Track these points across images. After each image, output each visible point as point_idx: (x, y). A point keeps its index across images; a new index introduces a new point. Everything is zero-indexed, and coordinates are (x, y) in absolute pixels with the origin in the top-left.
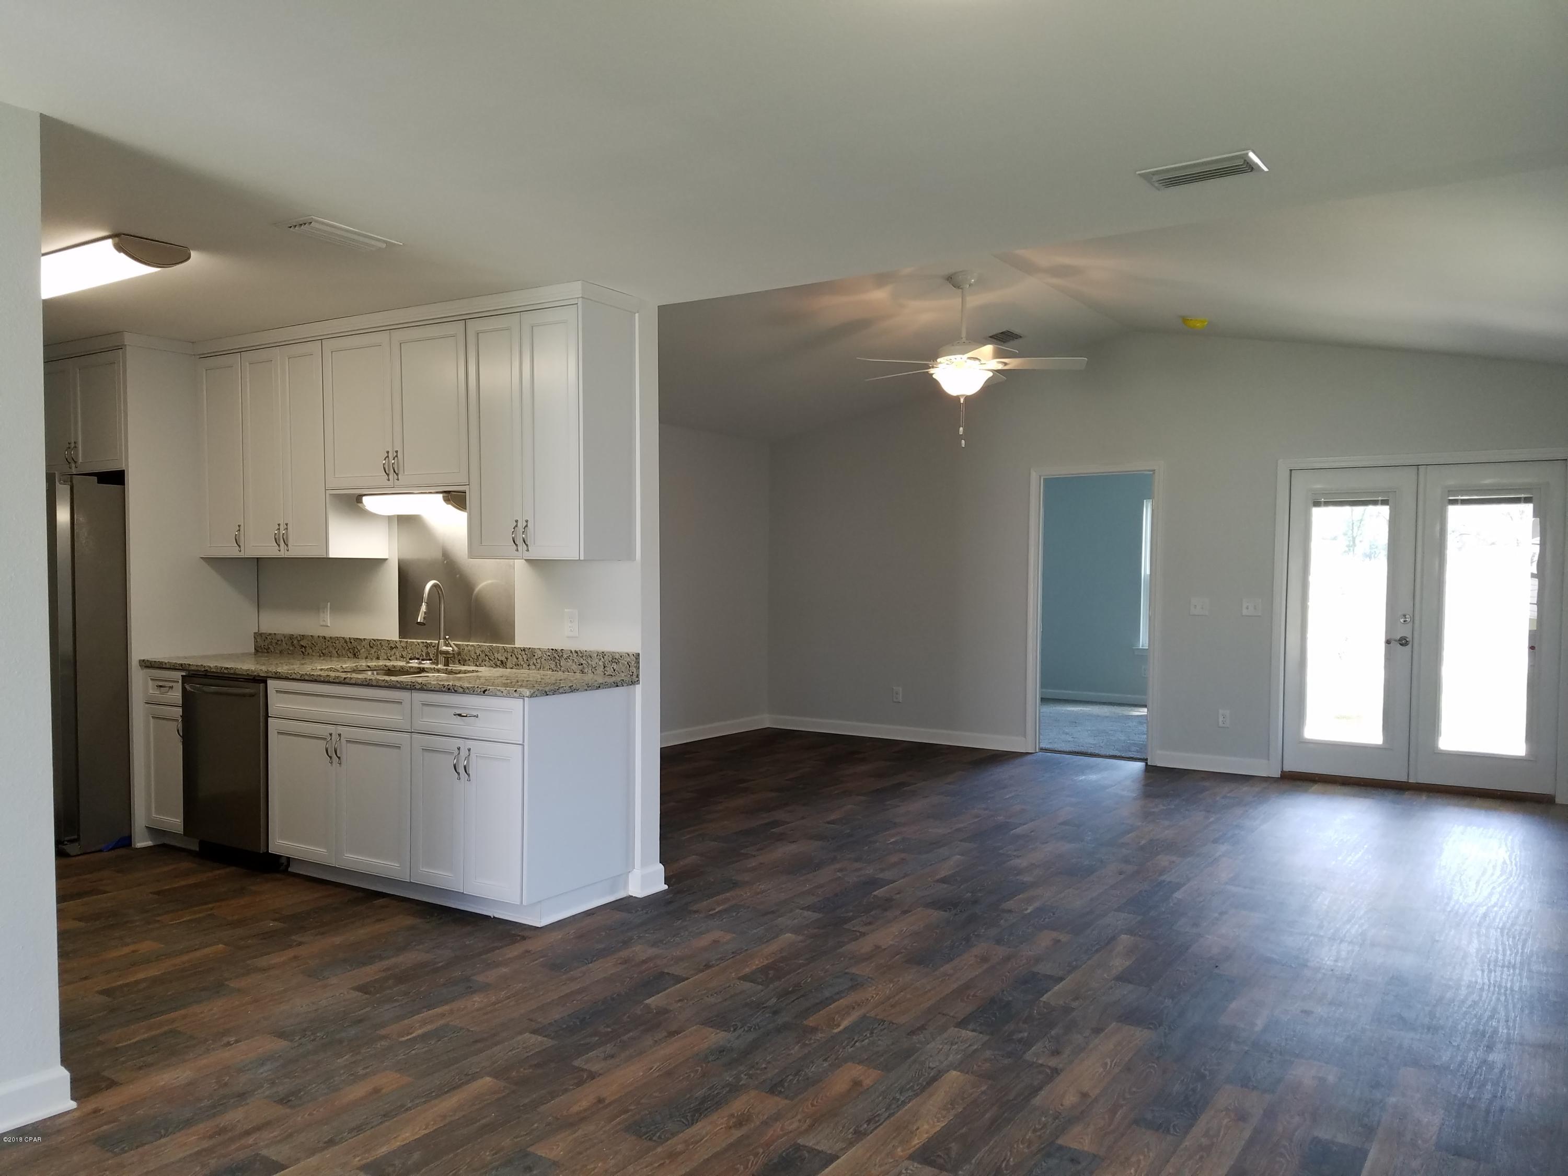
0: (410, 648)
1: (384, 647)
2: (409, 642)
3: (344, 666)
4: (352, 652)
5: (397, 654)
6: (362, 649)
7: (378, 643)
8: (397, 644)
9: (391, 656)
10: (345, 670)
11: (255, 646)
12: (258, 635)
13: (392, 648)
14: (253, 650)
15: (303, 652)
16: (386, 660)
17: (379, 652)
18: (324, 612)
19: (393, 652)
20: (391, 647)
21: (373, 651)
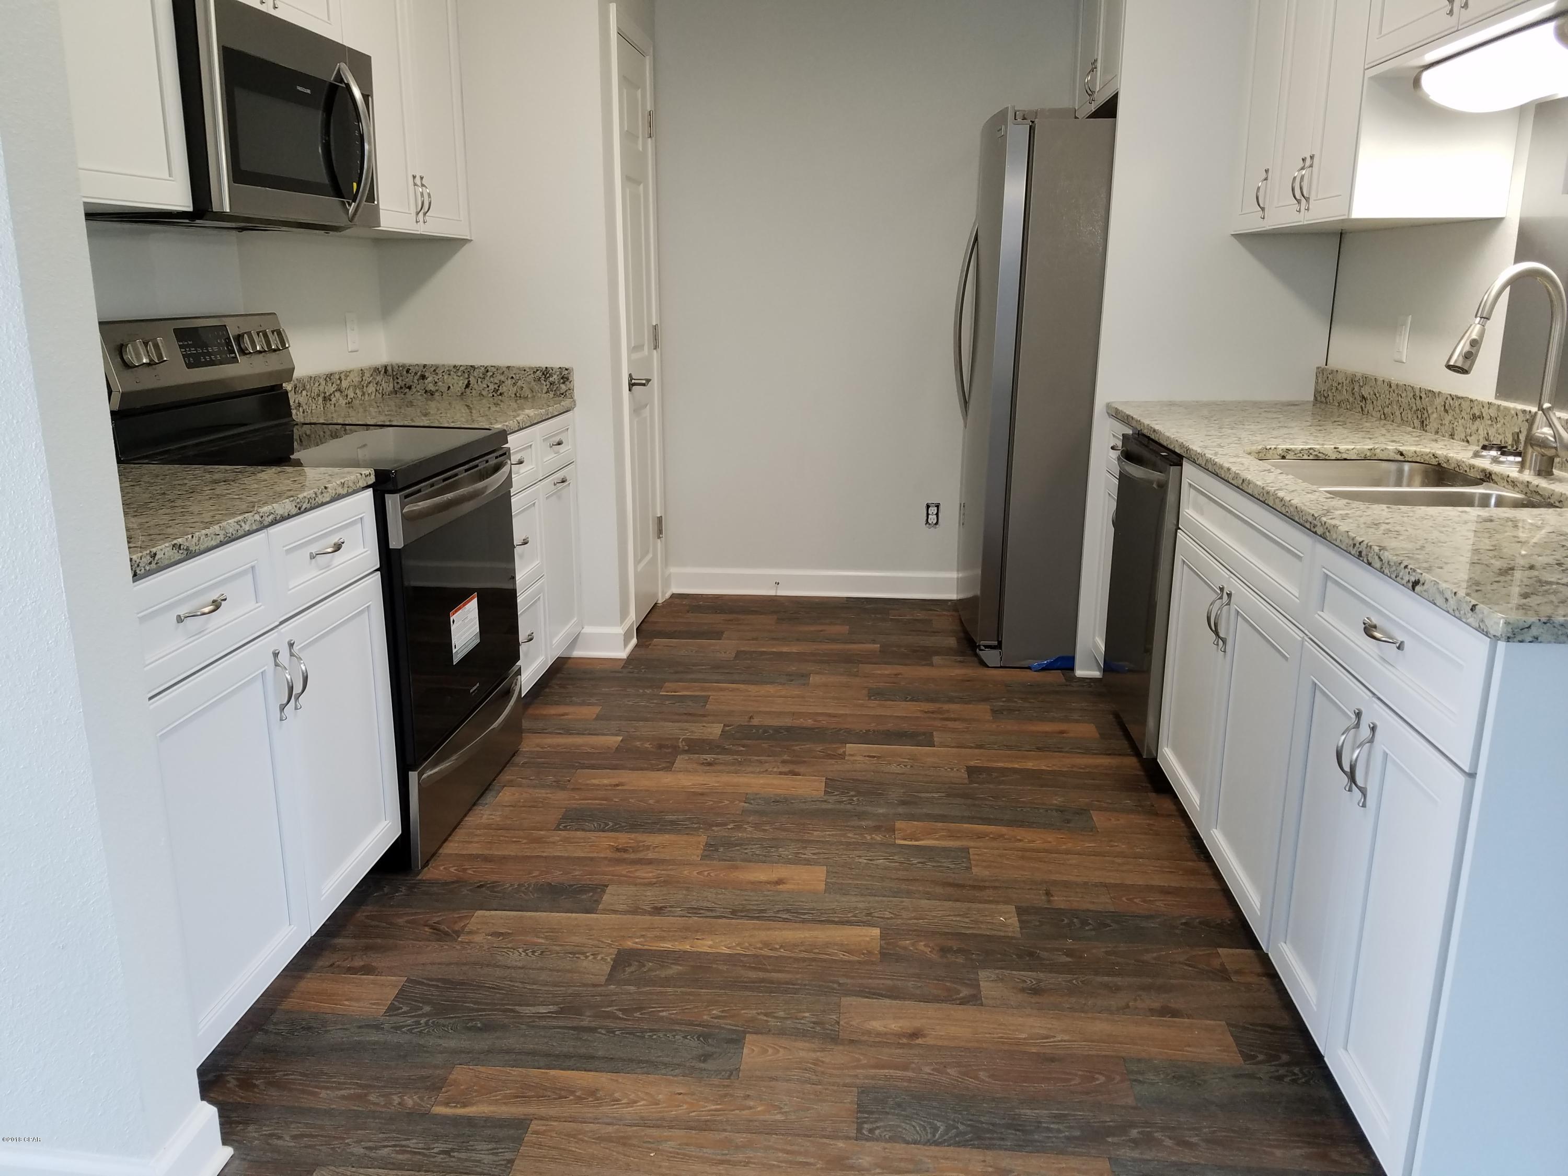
0: (1502, 421)
1: (1464, 414)
2: (1502, 408)
3: (1342, 447)
4: (1420, 417)
5: (1481, 431)
6: (1433, 413)
7: (1457, 404)
8: (1483, 410)
9: (1471, 436)
10: (1345, 456)
11: (1316, 390)
12: (1324, 374)
13: (1474, 418)
14: (1312, 398)
15: (1362, 408)
16: (1463, 441)
17: (1456, 423)
18: (1400, 335)
19: (1475, 427)
20: (1474, 415)
21: (1448, 418)
